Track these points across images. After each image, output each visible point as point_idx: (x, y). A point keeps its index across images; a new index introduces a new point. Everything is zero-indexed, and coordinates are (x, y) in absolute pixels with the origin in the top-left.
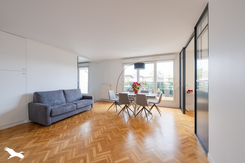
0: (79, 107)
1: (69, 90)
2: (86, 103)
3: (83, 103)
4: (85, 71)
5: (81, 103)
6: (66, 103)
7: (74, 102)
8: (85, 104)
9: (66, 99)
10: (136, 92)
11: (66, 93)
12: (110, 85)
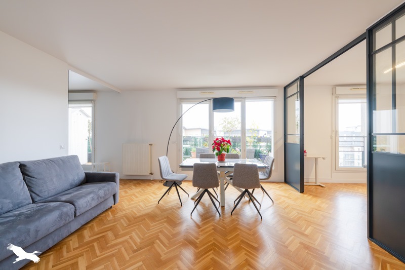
0: (83, 210)
1: (43, 161)
2: (101, 193)
3: (92, 195)
4: (81, 111)
5: (89, 198)
6: (34, 202)
7: (64, 198)
8: (98, 198)
9: (30, 190)
10: (221, 158)
11: (32, 171)
12: (151, 145)
